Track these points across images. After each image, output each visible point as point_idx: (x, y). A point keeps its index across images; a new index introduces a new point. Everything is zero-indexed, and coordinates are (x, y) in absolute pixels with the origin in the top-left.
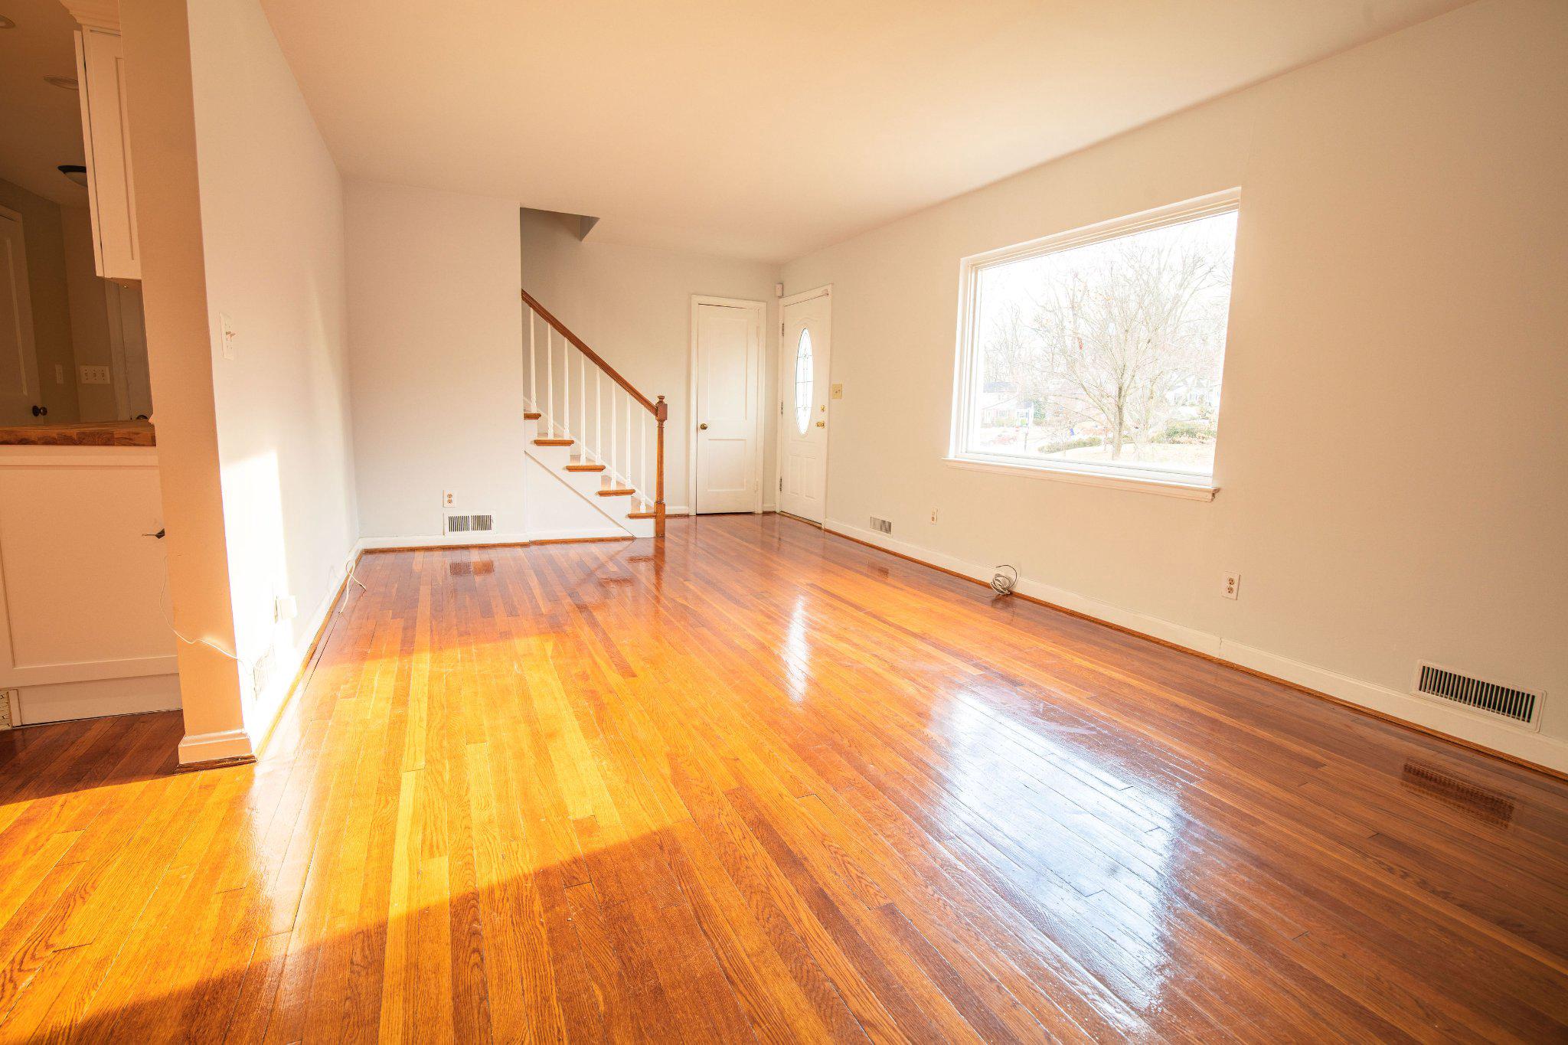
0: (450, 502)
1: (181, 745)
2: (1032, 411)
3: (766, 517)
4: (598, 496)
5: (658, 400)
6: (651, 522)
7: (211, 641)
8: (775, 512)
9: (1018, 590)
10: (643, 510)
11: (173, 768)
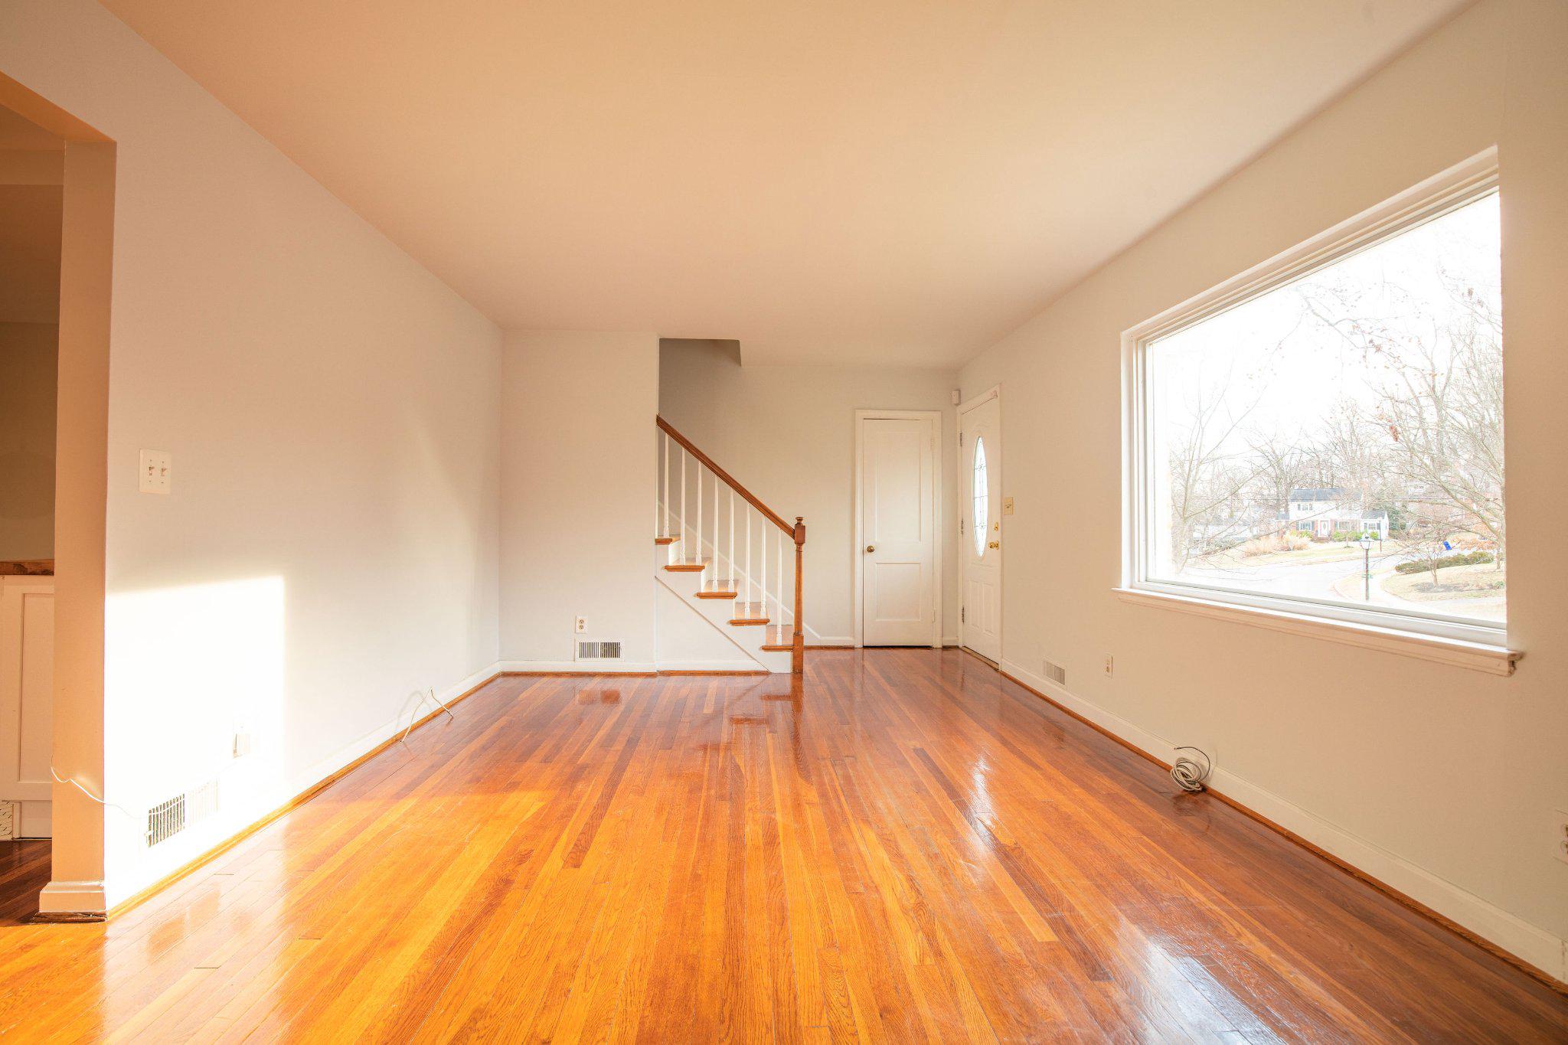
0: (581, 627)
1: (44, 892)
2: (1385, 522)
3: (945, 652)
4: (730, 626)
5: (796, 522)
6: (788, 656)
7: (82, 782)
8: (957, 647)
9: (1214, 785)
10: (779, 642)
11: (31, 916)
